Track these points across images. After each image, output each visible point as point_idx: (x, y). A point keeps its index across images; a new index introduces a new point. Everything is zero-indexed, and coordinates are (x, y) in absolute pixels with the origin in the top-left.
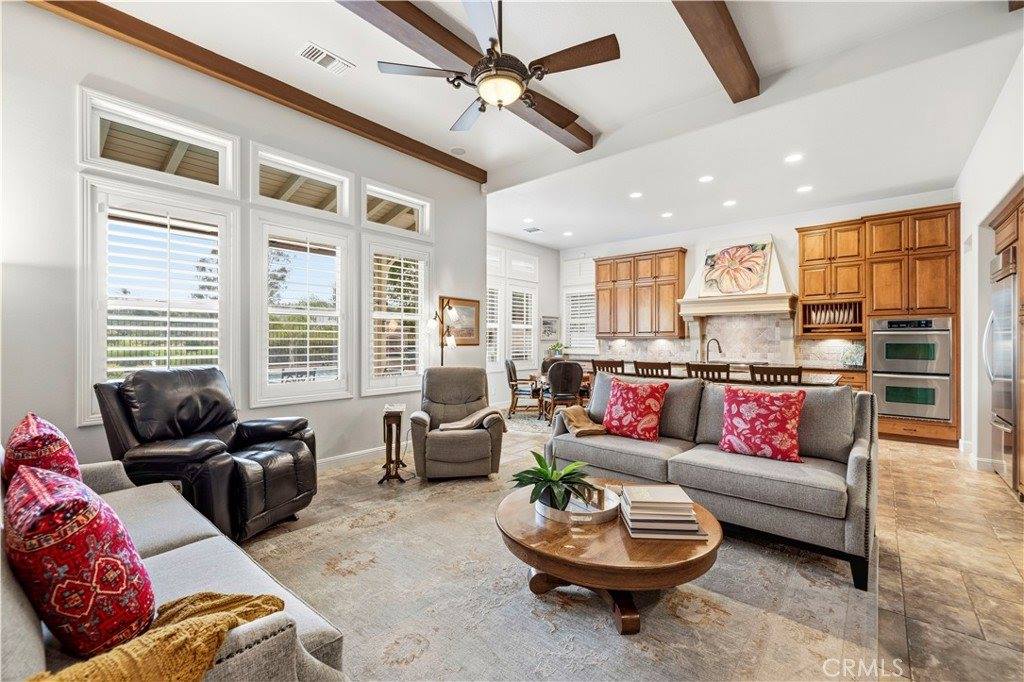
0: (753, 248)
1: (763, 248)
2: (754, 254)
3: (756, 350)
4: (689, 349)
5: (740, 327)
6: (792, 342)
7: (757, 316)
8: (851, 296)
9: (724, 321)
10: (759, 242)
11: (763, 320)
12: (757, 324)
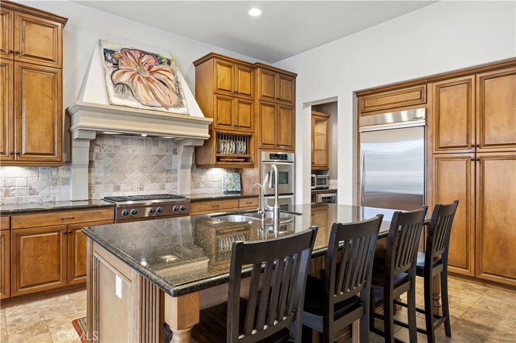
0: (159, 60)
1: (169, 63)
2: (161, 66)
3: (154, 180)
4: (66, 182)
5: (135, 152)
6: (189, 170)
7: (154, 138)
8: (246, 129)
9: (118, 142)
10: (164, 55)
11: (162, 146)
12: (155, 150)
